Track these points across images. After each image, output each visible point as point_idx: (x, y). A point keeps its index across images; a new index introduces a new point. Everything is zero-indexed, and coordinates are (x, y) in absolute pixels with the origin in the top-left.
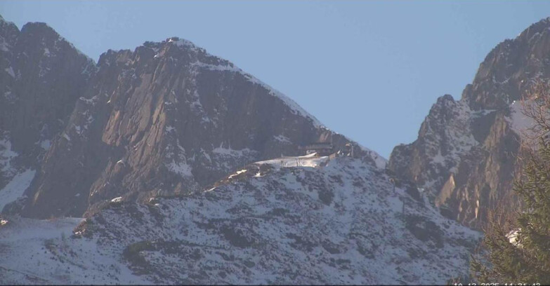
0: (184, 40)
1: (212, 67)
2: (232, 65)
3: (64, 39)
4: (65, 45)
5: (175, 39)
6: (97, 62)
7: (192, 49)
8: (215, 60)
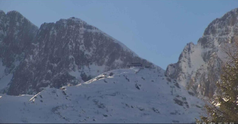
0: (77, 18)
1: (89, 30)
2: (98, 29)
3: (25, 18)
4: (26, 21)
5: (74, 18)
6: (39, 28)
7: (81, 22)
8: (90, 27)
